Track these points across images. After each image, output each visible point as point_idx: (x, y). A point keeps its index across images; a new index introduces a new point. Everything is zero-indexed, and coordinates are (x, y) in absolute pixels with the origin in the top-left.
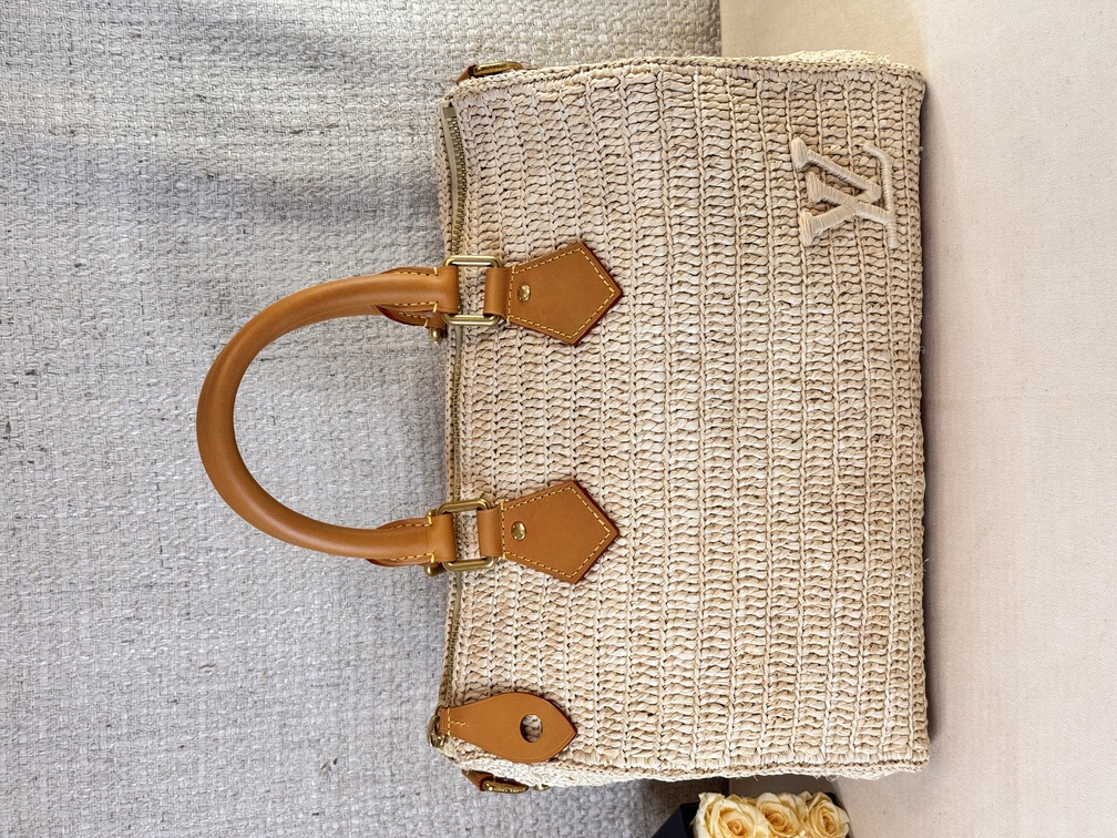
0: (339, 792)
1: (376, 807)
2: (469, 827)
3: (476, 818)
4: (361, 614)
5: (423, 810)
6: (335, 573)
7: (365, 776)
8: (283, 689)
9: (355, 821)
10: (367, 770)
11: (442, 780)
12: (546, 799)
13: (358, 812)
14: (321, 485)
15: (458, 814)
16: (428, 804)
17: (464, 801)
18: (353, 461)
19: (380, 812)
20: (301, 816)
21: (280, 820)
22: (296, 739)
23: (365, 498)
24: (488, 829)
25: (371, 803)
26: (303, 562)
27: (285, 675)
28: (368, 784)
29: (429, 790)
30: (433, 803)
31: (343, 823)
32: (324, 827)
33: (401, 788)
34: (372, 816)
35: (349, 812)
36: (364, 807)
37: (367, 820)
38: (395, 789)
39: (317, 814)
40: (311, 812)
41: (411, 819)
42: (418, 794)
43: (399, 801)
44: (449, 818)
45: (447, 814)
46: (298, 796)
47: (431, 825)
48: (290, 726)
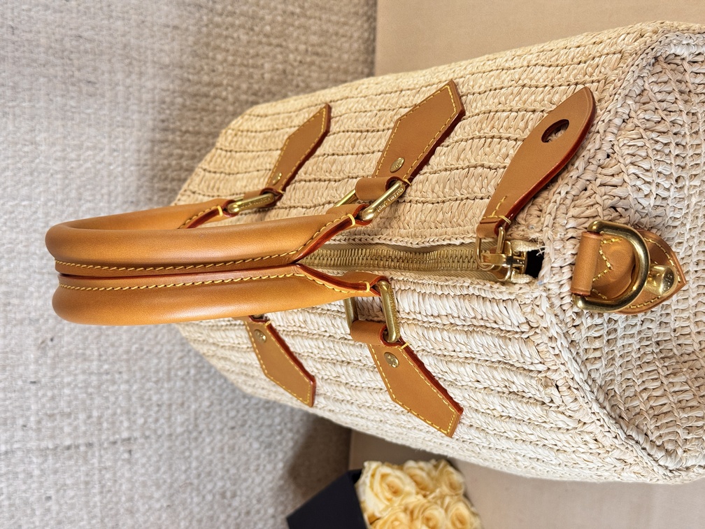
0: (53, 367)
1: (85, 381)
2: (160, 403)
3: (166, 397)
5: (124, 387)
6: (59, 176)
7: (77, 353)
8: (9, 272)
9: (67, 391)
10: (79, 349)
11: (141, 363)
12: (220, 386)
13: (69, 384)
14: (51, 96)
15: (152, 392)
16: (127, 382)
17: (157, 382)
18: (80, 81)
19: (87, 385)
20: (20, 383)
22: (19, 316)
23: (89, 114)
24: (174, 407)
25: (81, 377)
26: (32, 162)
27: (11, 259)
28: (80, 360)
29: (129, 370)
30: (132, 381)
31: (56, 392)
32: (40, 394)
33: (106, 367)
34: (81, 388)
35: (61, 382)
36: (75, 380)
37: (77, 391)
38: (101, 366)
39: (34, 383)
40: (29, 380)
41: (113, 393)
42: (120, 373)
43: (105, 377)
44: (144, 394)
45: (143, 392)
46: (18, 366)
47: (129, 399)
48: (14, 305)
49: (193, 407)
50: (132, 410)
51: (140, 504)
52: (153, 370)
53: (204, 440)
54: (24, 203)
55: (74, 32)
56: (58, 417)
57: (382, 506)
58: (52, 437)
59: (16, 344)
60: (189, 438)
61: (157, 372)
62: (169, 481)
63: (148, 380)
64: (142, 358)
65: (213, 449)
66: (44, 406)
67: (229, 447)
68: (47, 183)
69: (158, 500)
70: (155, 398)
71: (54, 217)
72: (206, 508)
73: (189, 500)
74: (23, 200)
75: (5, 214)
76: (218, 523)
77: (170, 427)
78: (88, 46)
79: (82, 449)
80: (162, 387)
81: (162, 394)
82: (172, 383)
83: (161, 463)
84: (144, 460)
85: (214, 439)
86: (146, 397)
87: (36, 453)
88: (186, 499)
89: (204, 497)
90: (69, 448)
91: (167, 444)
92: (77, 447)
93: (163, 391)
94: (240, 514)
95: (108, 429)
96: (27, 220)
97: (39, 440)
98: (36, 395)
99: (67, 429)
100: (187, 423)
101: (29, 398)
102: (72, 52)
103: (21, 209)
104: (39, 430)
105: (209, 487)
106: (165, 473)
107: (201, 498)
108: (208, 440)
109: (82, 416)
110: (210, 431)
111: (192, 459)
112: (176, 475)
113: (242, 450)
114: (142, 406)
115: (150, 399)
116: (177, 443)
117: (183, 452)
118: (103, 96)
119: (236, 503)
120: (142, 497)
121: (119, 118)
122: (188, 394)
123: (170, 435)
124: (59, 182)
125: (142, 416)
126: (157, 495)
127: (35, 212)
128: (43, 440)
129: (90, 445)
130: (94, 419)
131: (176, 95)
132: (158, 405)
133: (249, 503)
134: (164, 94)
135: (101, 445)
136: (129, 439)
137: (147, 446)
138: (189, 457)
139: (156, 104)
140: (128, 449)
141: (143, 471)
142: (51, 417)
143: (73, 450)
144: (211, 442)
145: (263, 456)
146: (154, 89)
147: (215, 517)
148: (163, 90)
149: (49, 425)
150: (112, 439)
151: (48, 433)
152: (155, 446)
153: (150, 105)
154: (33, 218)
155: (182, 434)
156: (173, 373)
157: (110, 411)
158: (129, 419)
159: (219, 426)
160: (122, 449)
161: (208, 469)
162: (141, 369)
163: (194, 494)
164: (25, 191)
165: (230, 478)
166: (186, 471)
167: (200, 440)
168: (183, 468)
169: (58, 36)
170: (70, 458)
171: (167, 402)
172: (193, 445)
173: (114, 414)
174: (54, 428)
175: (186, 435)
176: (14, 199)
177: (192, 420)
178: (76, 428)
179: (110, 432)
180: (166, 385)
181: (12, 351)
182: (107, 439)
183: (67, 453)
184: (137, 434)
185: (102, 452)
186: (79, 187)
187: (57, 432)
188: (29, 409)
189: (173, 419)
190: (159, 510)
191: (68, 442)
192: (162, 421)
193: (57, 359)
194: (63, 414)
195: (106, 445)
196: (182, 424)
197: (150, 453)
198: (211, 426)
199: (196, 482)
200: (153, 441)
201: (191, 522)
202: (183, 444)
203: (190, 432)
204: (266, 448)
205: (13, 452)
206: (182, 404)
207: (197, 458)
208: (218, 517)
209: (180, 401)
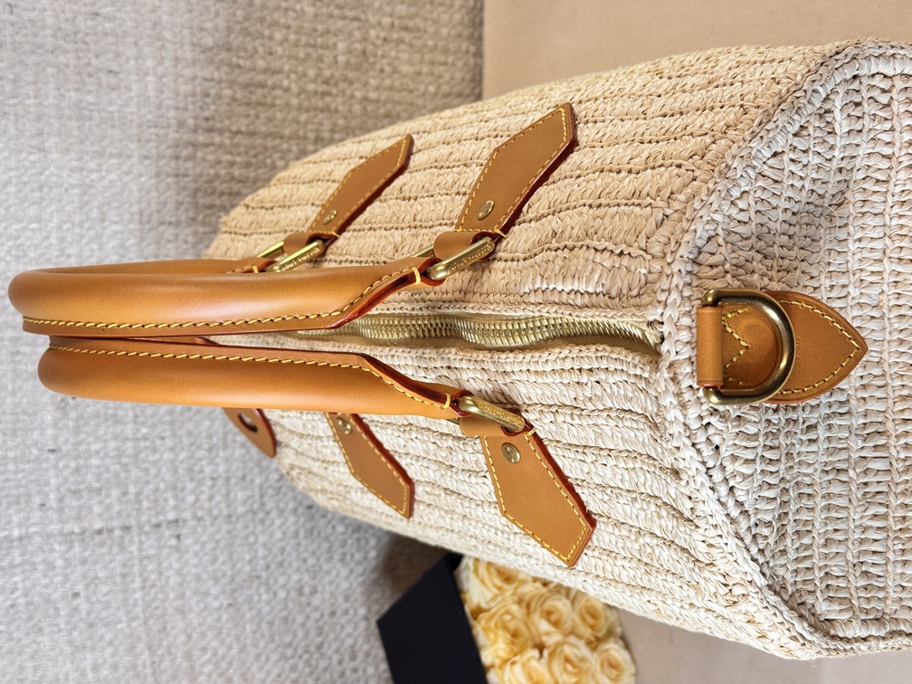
0: (77, 432)
1: (117, 449)
2: (214, 476)
3: (221, 468)
4: (105, 239)
5: (167, 456)
6: (76, 191)
7: (106, 414)
9: (95, 461)
10: (108, 409)
11: (190, 426)
13: (97, 452)
14: (62, 91)
15: (204, 462)
16: (172, 449)
17: (209, 450)
18: (98, 70)
19: (121, 453)
20: (35, 451)
21: (11, 454)
23: (112, 113)
24: (233, 481)
25: (112, 444)
26: (41, 174)
28: (110, 422)
29: (174, 435)
30: (178, 448)
31: (81, 462)
32: (61, 464)
33: (144, 430)
34: (113, 457)
35: (88, 450)
36: (105, 447)
37: (108, 461)
38: (138, 431)
39: (53, 451)
40: (47, 448)
41: (154, 463)
42: (163, 438)
43: (143, 444)
44: (195, 465)
45: (192, 462)
46: (32, 430)
47: (175, 471)
48: (24, 354)
49: (258, 481)
50: (179, 485)
51: (193, 602)
52: (204, 434)
53: (273, 523)
54: (32, 226)
55: (89, 9)
56: (85, 494)
57: (489, 596)
58: (79, 518)
59: (28, 402)
60: (253, 520)
61: (210, 437)
62: (229, 573)
63: (199, 447)
64: (190, 420)
65: (284, 534)
66: (66, 480)
67: (306, 532)
68: (60, 201)
69: (216, 598)
70: (208, 470)
71: (71, 243)
72: (278, 607)
73: (256, 598)
74: (32, 222)
75: (8, 240)
76: (296, 626)
77: (228, 506)
78: (108, 25)
79: (117, 533)
80: (217, 456)
81: (217, 465)
82: (229, 451)
83: (218, 552)
84: (197, 548)
85: (286, 521)
86: (197, 469)
87: (59, 539)
88: (252, 596)
89: (275, 594)
90: (100, 532)
91: (225, 528)
92: (111, 531)
93: (218, 460)
94: (322, 615)
95: (149, 509)
96: (36, 247)
97: (61, 522)
98: (56, 467)
99: (97, 509)
100: (250, 501)
101: (46, 470)
102: (87, 34)
103: (28, 234)
104: (61, 510)
105: (282, 580)
106: (224, 563)
107: (271, 595)
108: (278, 522)
109: (115, 493)
110: (281, 512)
111: (258, 545)
112: (239, 566)
113: (323, 534)
114: (192, 479)
115: (201, 471)
116: (239, 526)
117: (247, 537)
118: (129, 89)
119: (316, 601)
120: (196, 592)
121: (150, 117)
122: (250, 465)
123: (229, 516)
124: (76, 199)
125: (193, 492)
126: (214, 591)
127: (47, 238)
128: (67, 522)
129: (126, 528)
130: (131, 497)
131: (223, 85)
132: (213, 479)
133: (333, 601)
134: (207, 84)
135: (141, 528)
136: (176, 521)
137: (200, 530)
138: (255, 543)
139: (198, 97)
140: (175, 533)
141: (195, 561)
142: (76, 493)
143: (105, 535)
144: (283, 524)
145: (350, 542)
146: (194, 79)
147: (290, 619)
148: (206, 79)
149: (74, 503)
150: (154, 521)
151: (73, 514)
152: (211, 530)
153: (190, 99)
154: (45, 244)
155: (244, 515)
156: (230, 438)
157: (151, 486)
158: (176, 497)
159: (291, 505)
160: (167, 533)
161: (279, 558)
162: (189, 433)
163: (262, 590)
164: (32, 211)
165: (308, 571)
166: (250, 562)
167: (268, 522)
168: (248, 557)
169: (69, 15)
170: (102, 545)
171: (224, 475)
172: (260, 528)
173: (157, 490)
174: (80, 508)
175: (249, 516)
176: (19, 221)
177: (257, 497)
178: (108, 507)
179: (153, 512)
180: (221, 454)
181: (24, 412)
182: (149, 521)
183: (97, 539)
184: (187, 515)
185: (143, 537)
186: (102, 205)
187: (85, 512)
188: (47, 483)
189: (232, 496)
190: (218, 609)
191: (98, 525)
192: (218, 498)
193: (81, 422)
194: (90, 490)
195: (147, 528)
196: (244, 503)
197: (204, 538)
198: (282, 505)
199: (264, 574)
200: (207, 523)
201: (259, 624)
202: (246, 527)
203: (254, 513)
204: (354, 531)
205: (29, 537)
206: (244, 478)
207: (265, 545)
208: (294, 619)
209: (240, 474)
